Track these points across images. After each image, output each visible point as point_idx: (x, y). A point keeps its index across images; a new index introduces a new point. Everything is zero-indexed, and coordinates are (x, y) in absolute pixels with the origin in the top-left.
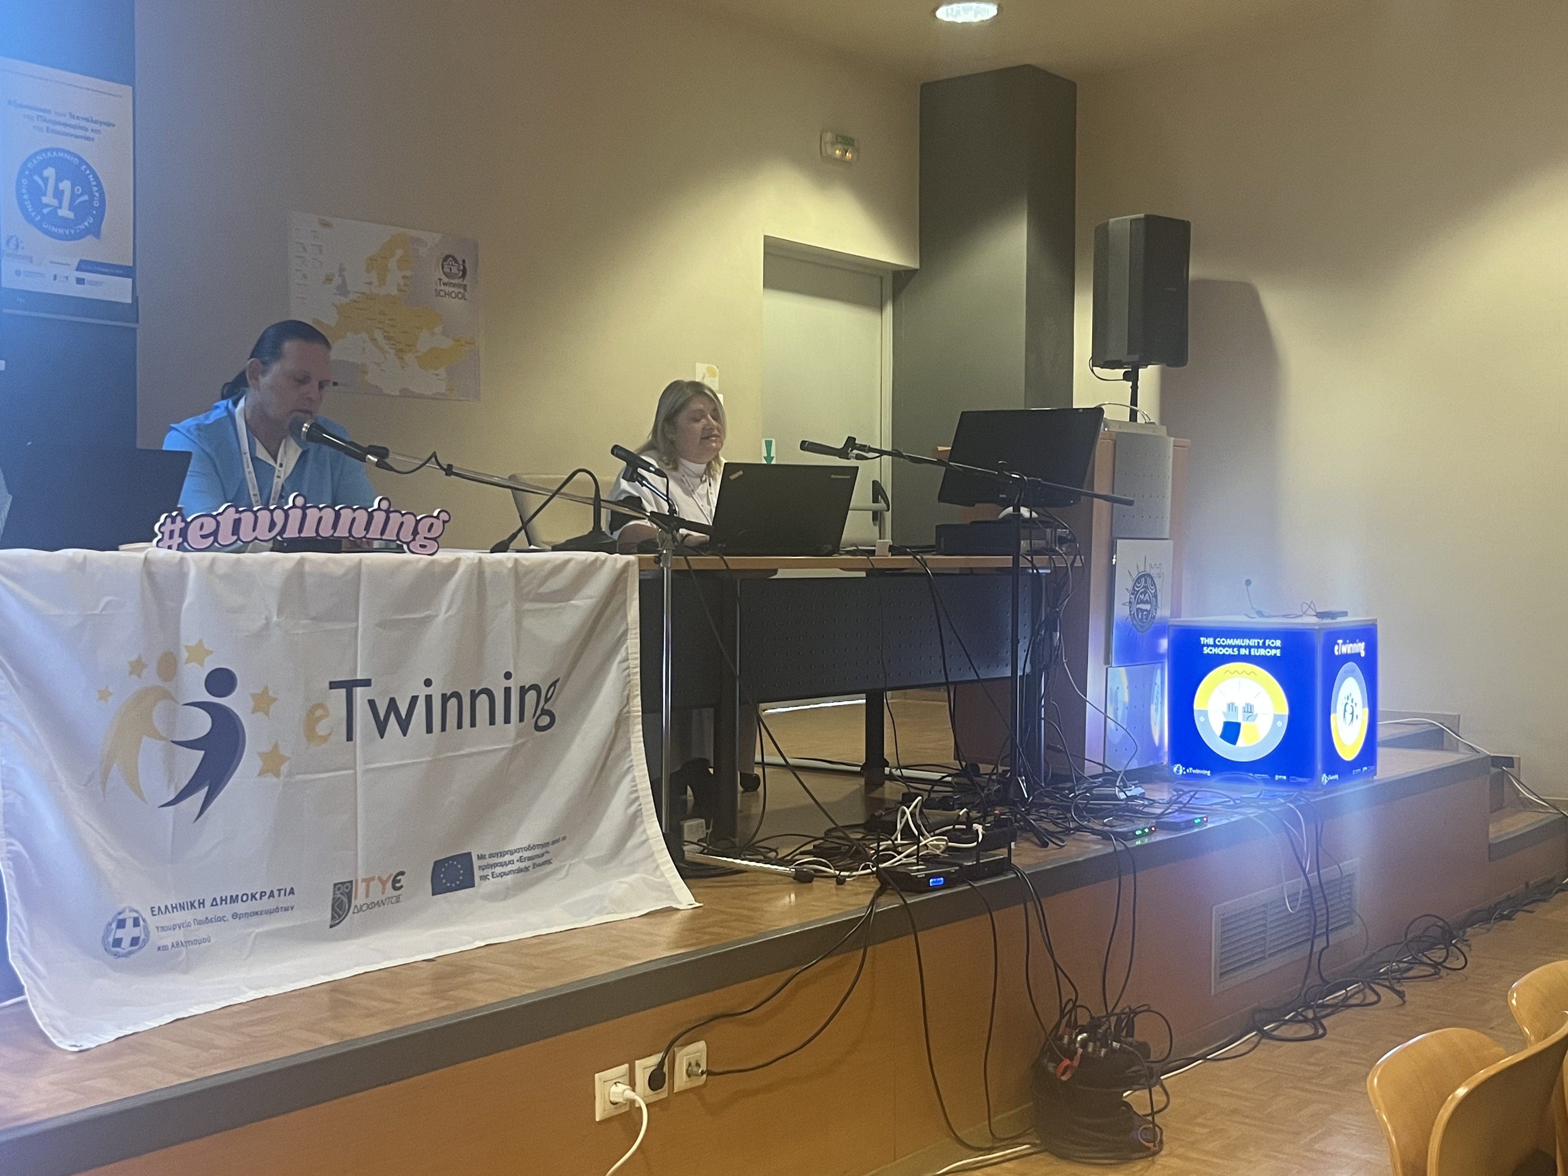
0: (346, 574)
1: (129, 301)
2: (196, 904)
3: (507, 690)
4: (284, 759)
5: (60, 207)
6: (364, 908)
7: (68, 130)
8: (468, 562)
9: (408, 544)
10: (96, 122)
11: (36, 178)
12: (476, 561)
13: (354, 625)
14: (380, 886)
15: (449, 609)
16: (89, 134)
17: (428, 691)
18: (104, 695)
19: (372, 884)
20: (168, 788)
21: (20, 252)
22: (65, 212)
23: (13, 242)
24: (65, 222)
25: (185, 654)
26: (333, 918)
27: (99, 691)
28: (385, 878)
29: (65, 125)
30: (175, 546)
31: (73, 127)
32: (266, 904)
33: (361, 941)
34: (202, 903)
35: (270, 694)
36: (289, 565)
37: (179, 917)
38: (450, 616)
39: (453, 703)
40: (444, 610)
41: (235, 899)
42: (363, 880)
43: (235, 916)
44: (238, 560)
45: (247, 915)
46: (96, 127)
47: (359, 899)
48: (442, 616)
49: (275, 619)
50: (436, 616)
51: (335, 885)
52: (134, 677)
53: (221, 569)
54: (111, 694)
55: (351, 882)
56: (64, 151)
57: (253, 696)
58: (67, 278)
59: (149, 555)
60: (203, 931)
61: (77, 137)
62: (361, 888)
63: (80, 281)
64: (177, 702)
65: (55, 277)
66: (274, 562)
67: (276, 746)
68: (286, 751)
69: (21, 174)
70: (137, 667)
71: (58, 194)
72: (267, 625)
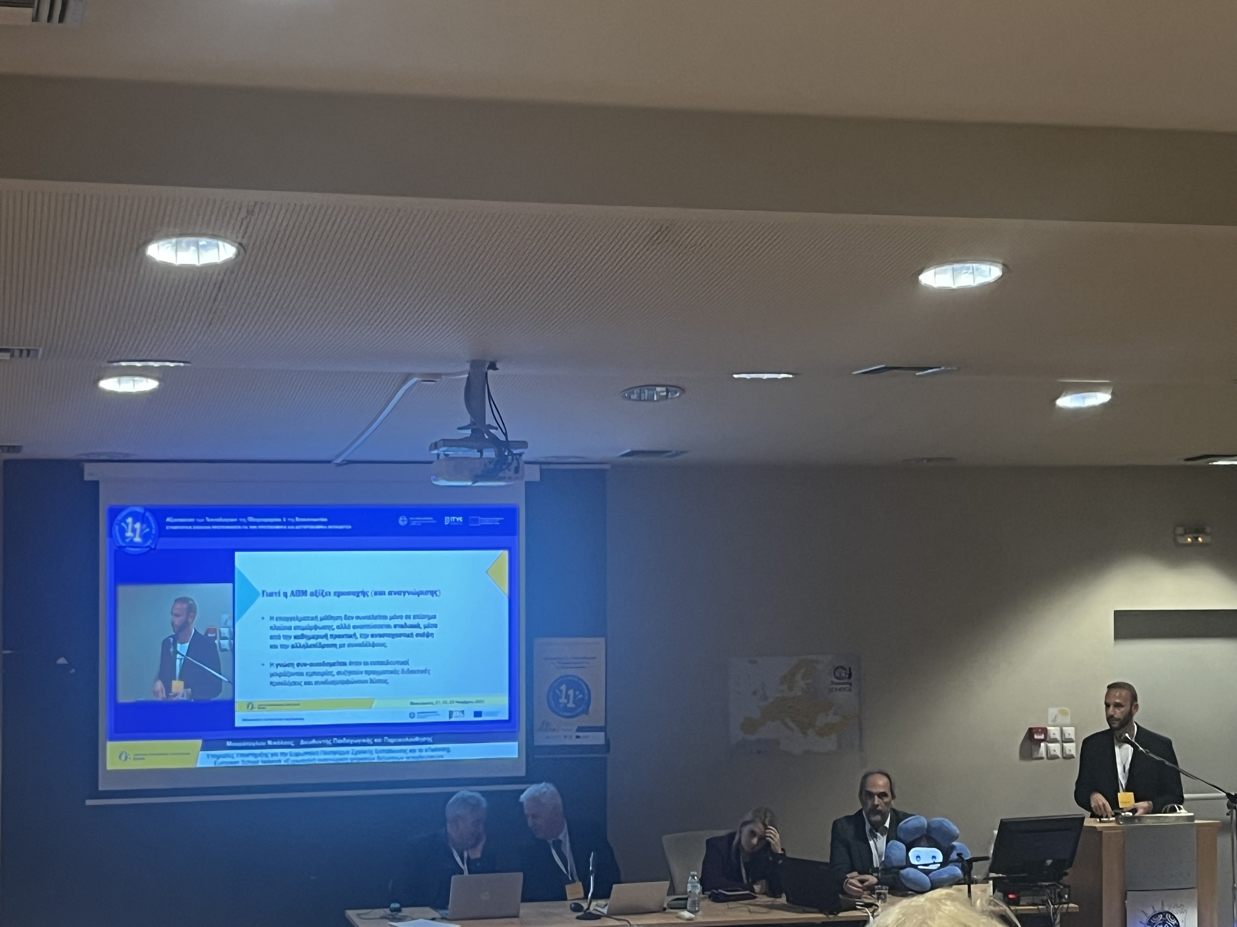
1: (603, 743)
5: (568, 702)
10: (587, 658)
11: (556, 691)
16: (583, 665)
21: (549, 727)
22: (571, 705)
24: (571, 710)
29: (571, 663)
31: (575, 663)
46: (587, 661)
56: (570, 676)
58: (571, 737)
61: (577, 668)
63: (578, 737)
65: (565, 737)
69: (549, 691)
71: (567, 696)
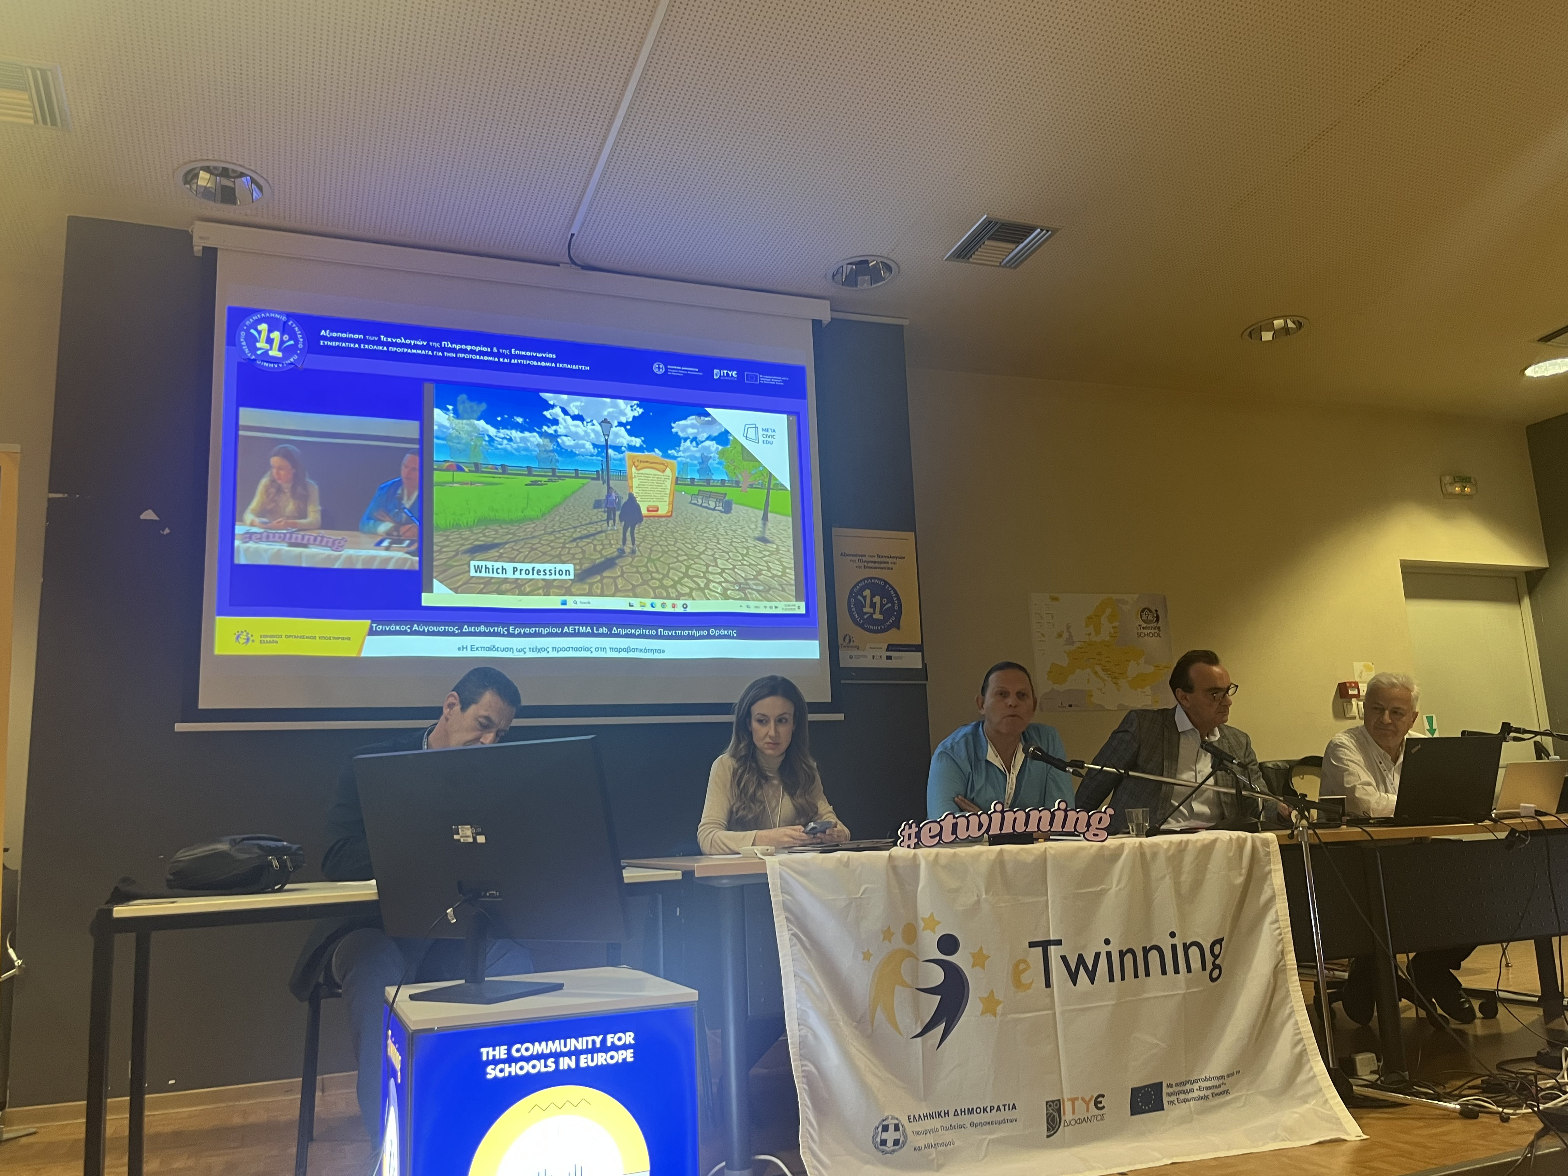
0: (1036, 860)
1: (920, 666)
2: (942, 1114)
3: (1174, 947)
4: (998, 1003)
5: (874, 613)
6: (1073, 1122)
7: (877, 565)
8: (1131, 846)
9: (1084, 834)
10: (893, 557)
11: (859, 597)
12: (1137, 845)
13: (1045, 898)
14: (1085, 1106)
15: (1119, 882)
16: (890, 566)
17: (1108, 948)
18: (867, 956)
19: (1076, 1103)
20: (916, 1023)
21: (852, 643)
22: (877, 616)
23: (847, 639)
24: (877, 622)
25: (922, 924)
26: (1048, 1129)
27: (864, 953)
28: (1087, 1099)
29: (875, 562)
30: (912, 846)
31: (880, 563)
32: (994, 1116)
33: (1075, 1150)
34: (947, 1113)
35: (985, 952)
36: (992, 857)
37: (929, 1124)
38: (1120, 889)
39: (1128, 958)
40: (1114, 885)
41: (971, 1111)
42: (1068, 1100)
43: (972, 1124)
44: (955, 854)
45: (982, 1124)
46: (894, 560)
47: (1067, 1115)
48: (1114, 889)
49: (984, 896)
50: (1109, 889)
51: (1047, 1102)
52: (886, 942)
53: (943, 861)
54: (871, 955)
55: (1059, 1101)
56: (875, 578)
57: (973, 955)
58: (881, 657)
59: (893, 854)
60: (948, 1136)
61: (882, 568)
62: (1068, 1107)
63: (889, 658)
64: (918, 959)
65: (874, 657)
66: (981, 854)
67: (992, 992)
68: (999, 996)
69: (850, 596)
70: (888, 934)
71: (873, 605)
72: (978, 902)
